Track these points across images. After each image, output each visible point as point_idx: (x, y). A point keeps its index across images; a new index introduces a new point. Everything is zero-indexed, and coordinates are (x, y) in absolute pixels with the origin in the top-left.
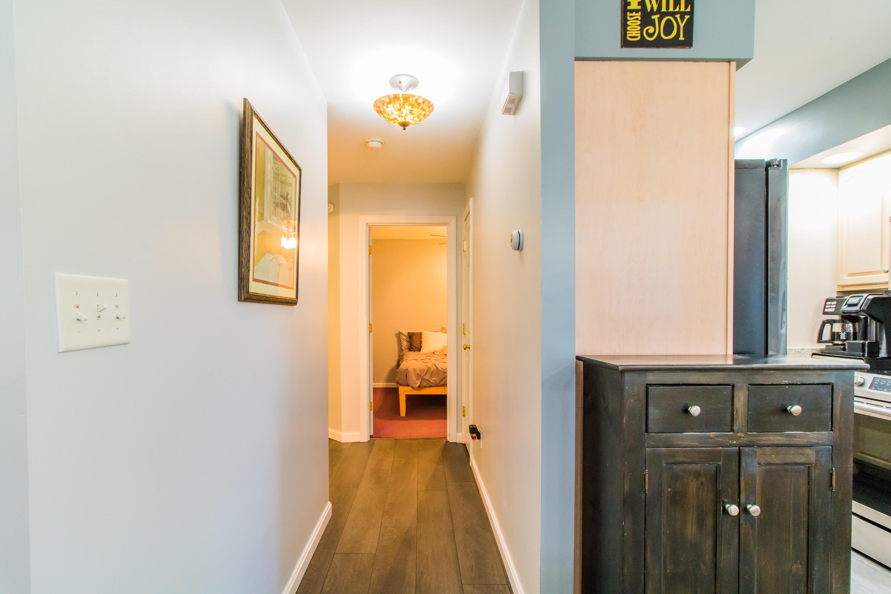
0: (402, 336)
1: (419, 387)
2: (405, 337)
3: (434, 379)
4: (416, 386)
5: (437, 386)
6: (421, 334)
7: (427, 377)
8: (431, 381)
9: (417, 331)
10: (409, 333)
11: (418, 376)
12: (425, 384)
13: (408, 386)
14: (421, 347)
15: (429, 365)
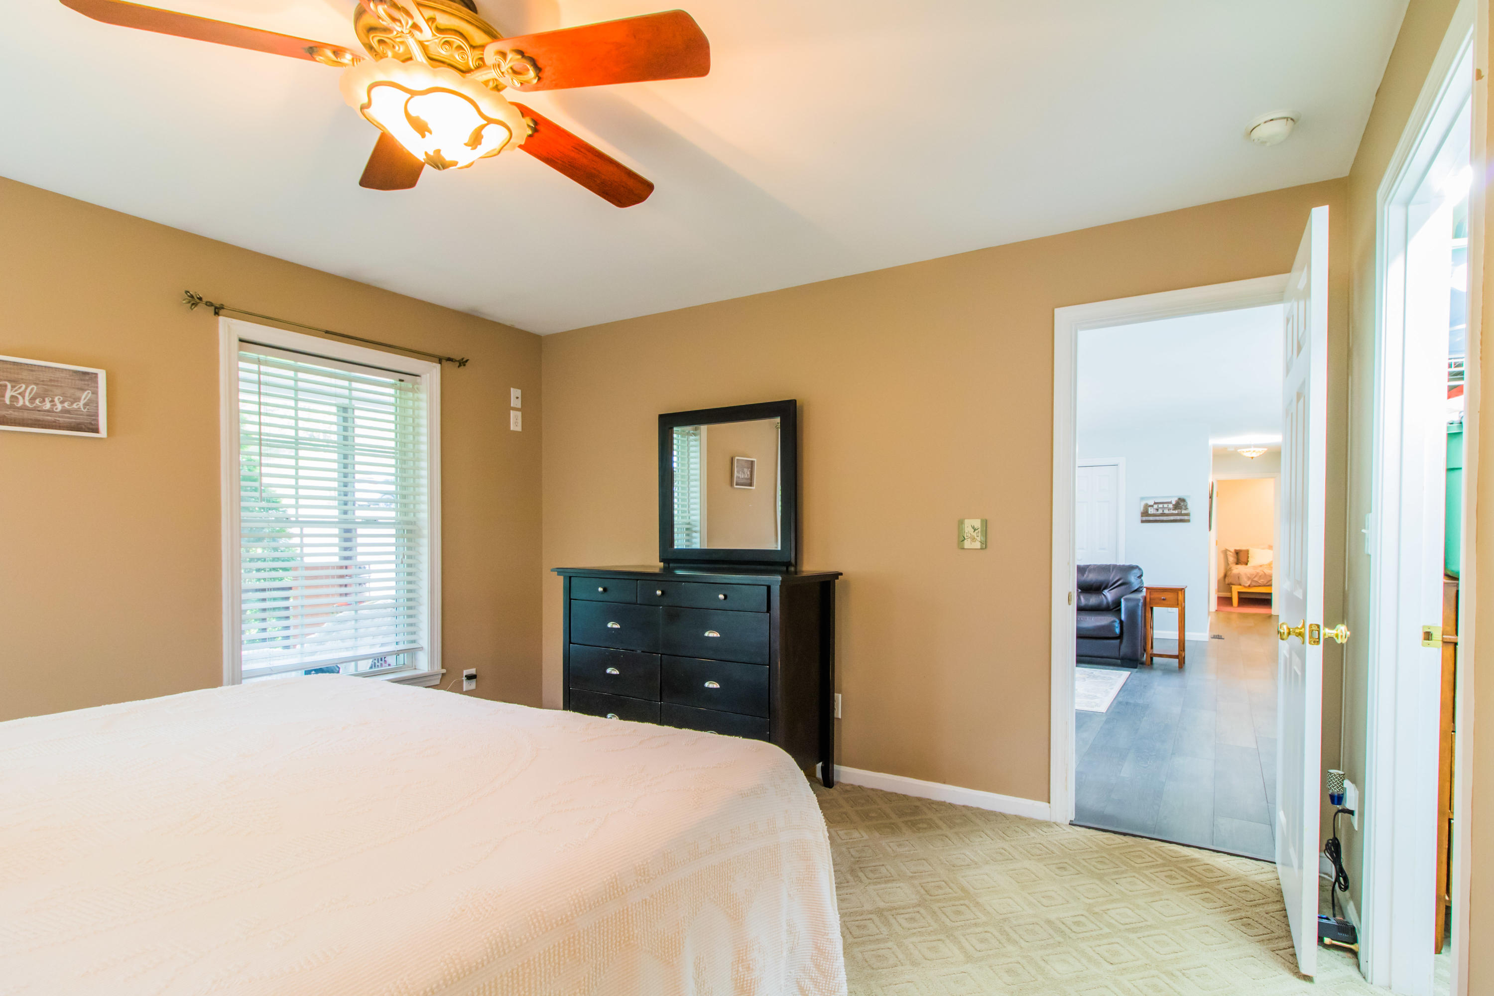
0: (1228, 553)
1: (1249, 586)
2: (1231, 554)
3: (1262, 580)
4: (1247, 585)
5: (1265, 586)
6: (1247, 552)
7: (1256, 579)
8: (1259, 582)
9: (1244, 548)
10: (1235, 550)
11: (1249, 578)
12: (1254, 584)
13: (1240, 585)
14: (1248, 561)
15: (1258, 571)
